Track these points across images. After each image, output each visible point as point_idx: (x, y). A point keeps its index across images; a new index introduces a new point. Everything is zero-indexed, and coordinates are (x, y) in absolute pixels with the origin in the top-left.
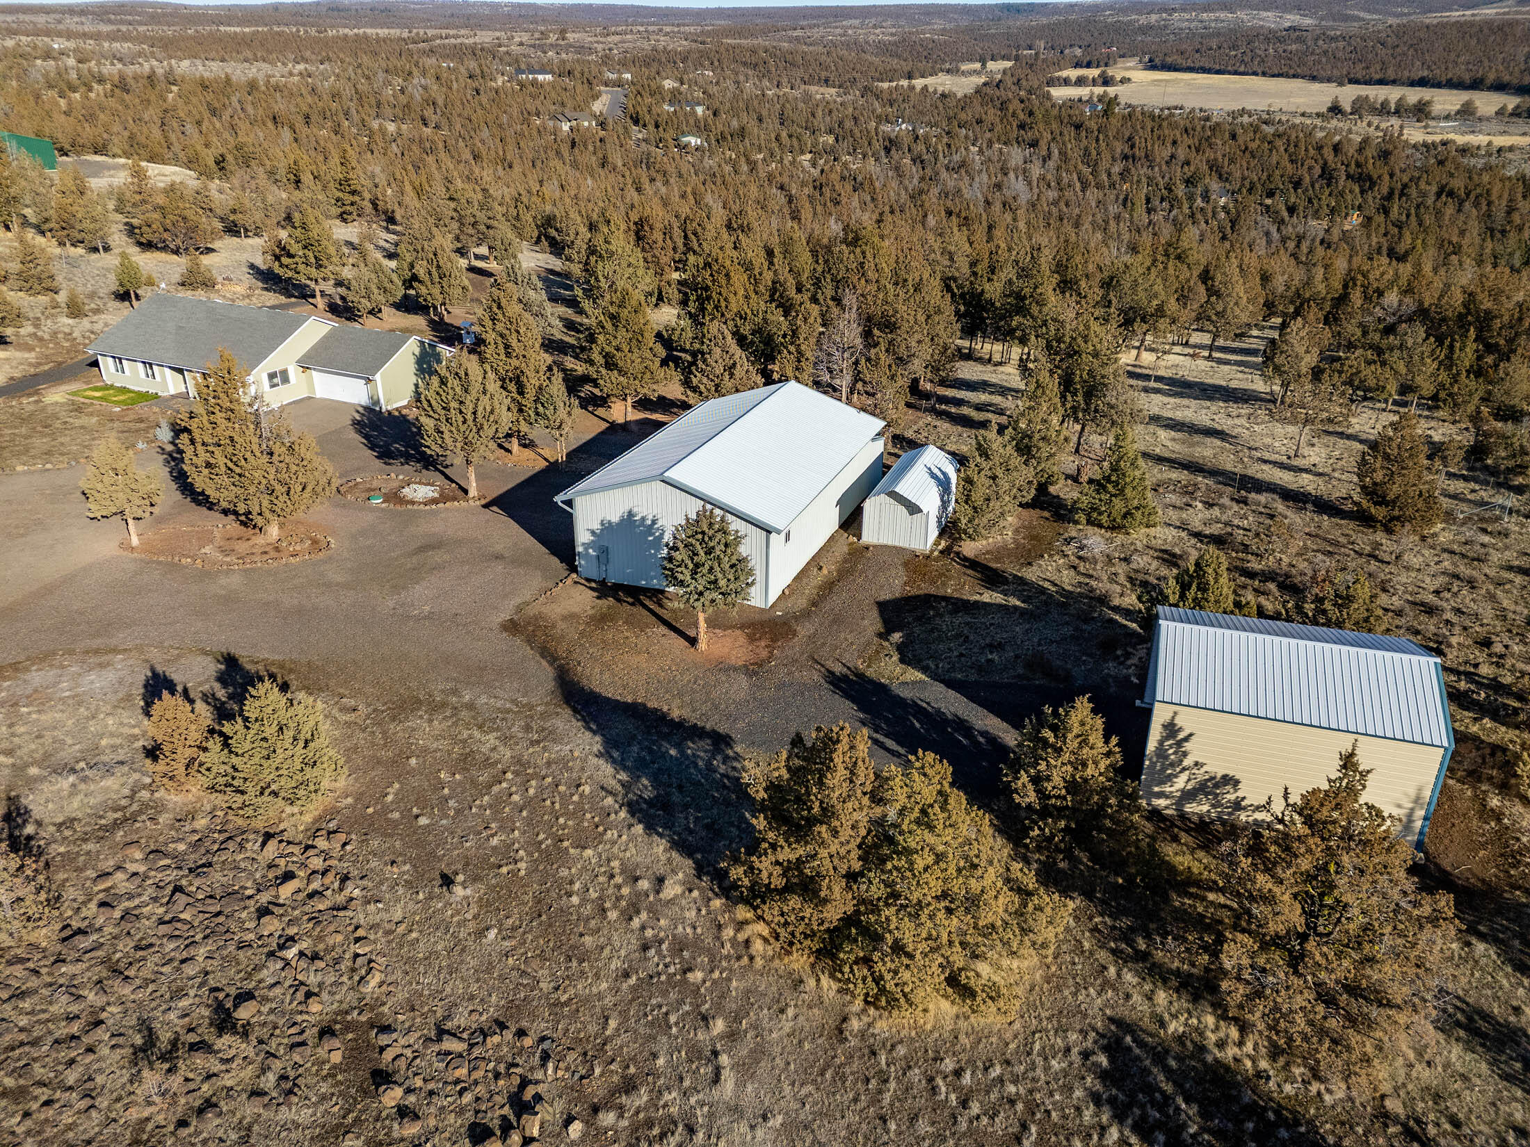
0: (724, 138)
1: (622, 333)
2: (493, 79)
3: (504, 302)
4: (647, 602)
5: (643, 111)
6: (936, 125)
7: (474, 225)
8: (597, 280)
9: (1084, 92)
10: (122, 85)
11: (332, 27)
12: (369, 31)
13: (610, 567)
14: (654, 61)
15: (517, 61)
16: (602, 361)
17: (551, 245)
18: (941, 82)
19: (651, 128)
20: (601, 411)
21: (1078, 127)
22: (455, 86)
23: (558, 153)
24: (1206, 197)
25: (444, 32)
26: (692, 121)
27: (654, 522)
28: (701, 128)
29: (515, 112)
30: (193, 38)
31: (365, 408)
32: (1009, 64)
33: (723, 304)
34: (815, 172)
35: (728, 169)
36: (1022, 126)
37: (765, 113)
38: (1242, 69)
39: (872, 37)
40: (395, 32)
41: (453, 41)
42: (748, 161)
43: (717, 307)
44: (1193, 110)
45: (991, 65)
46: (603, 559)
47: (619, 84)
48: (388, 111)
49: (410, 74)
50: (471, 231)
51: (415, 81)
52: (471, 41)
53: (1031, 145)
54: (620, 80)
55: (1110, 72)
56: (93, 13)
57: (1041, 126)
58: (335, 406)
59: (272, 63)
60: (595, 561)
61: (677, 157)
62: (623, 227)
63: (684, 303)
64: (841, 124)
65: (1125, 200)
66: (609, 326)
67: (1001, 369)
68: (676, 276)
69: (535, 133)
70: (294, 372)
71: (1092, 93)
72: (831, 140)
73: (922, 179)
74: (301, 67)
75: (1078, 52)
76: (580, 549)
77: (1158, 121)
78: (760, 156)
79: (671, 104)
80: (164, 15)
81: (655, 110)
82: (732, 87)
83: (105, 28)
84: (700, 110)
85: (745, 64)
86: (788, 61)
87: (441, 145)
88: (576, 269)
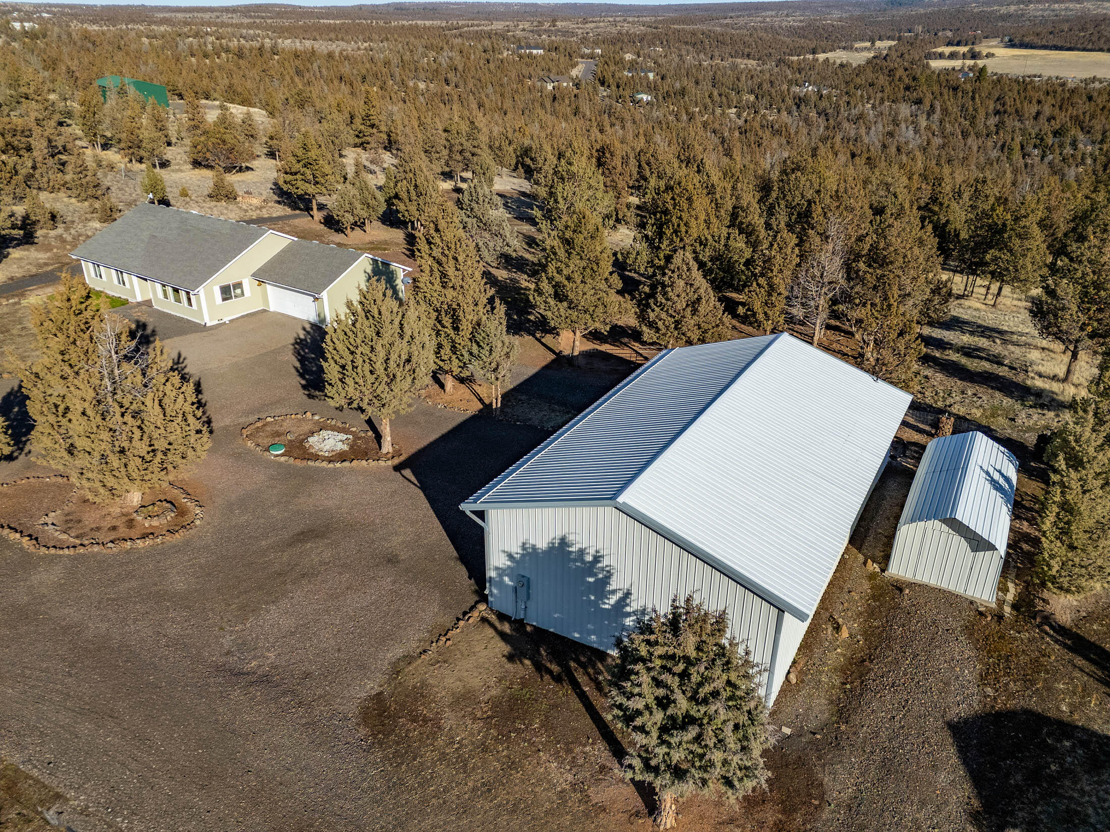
0: (669, 96)
1: (575, 260)
2: (501, 53)
3: (442, 224)
4: (581, 678)
5: (609, 76)
6: (836, 88)
7: (461, 152)
8: (556, 201)
9: (957, 63)
10: (240, 54)
11: (395, 20)
12: (419, 22)
13: (531, 605)
14: (618, 41)
15: (519, 40)
16: (551, 291)
17: (526, 172)
18: (839, 56)
19: (614, 88)
20: (548, 339)
21: (955, 89)
22: (472, 57)
23: (542, 105)
24: (1074, 144)
25: (470, 23)
26: (645, 84)
27: (597, 559)
28: (651, 88)
29: (513, 75)
30: (301, 27)
31: (313, 325)
32: (893, 43)
33: (683, 229)
34: (741, 122)
35: (671, 118)
36: (907, 88)
37: (701, 77)
38: (1090, 47)
39: (784, 24)
40: (437, 23)
41: (476, 28)
42: (687, 113)
43: (676, 232)
44: (1050, 78)
45: (878, 44)
46: (522, 592)
47: (592, 56)
48: (422, 75)
49: (442, 49)
50: (459, 157)
51: (445, 54)
52: (489, 28)
53: (916, 103)
54: (592, 53)
55: (977, 49)
56: (241, 12)
57: (925, 88)
58: (284, 320)
59: (348, 42)
60: (511, 596)
61: (632, 109)
62: (587, 153)
63: (642, 226)
64: (760, 86)
65: (1003, 146)
66: (561, 253)
67: (967, 303)
68: (634, 200)
69: (526, 90)
70: (248, 285)
71: (964, 64)
72: (752, 98)
73: (827, 128)
74: (366, 45)
75: (949, 34)
76: (491, 573)
77: (1024, 85)
78: (697, 110)
79: (629, 71)
80: (286, 12)
81: (617, 75)
82: (677, 59)
83: (246, 21)
84: (651, 76)
85: (686, 43)
86: (720, 41)
87: (456, 97)
88: (542, 192)
